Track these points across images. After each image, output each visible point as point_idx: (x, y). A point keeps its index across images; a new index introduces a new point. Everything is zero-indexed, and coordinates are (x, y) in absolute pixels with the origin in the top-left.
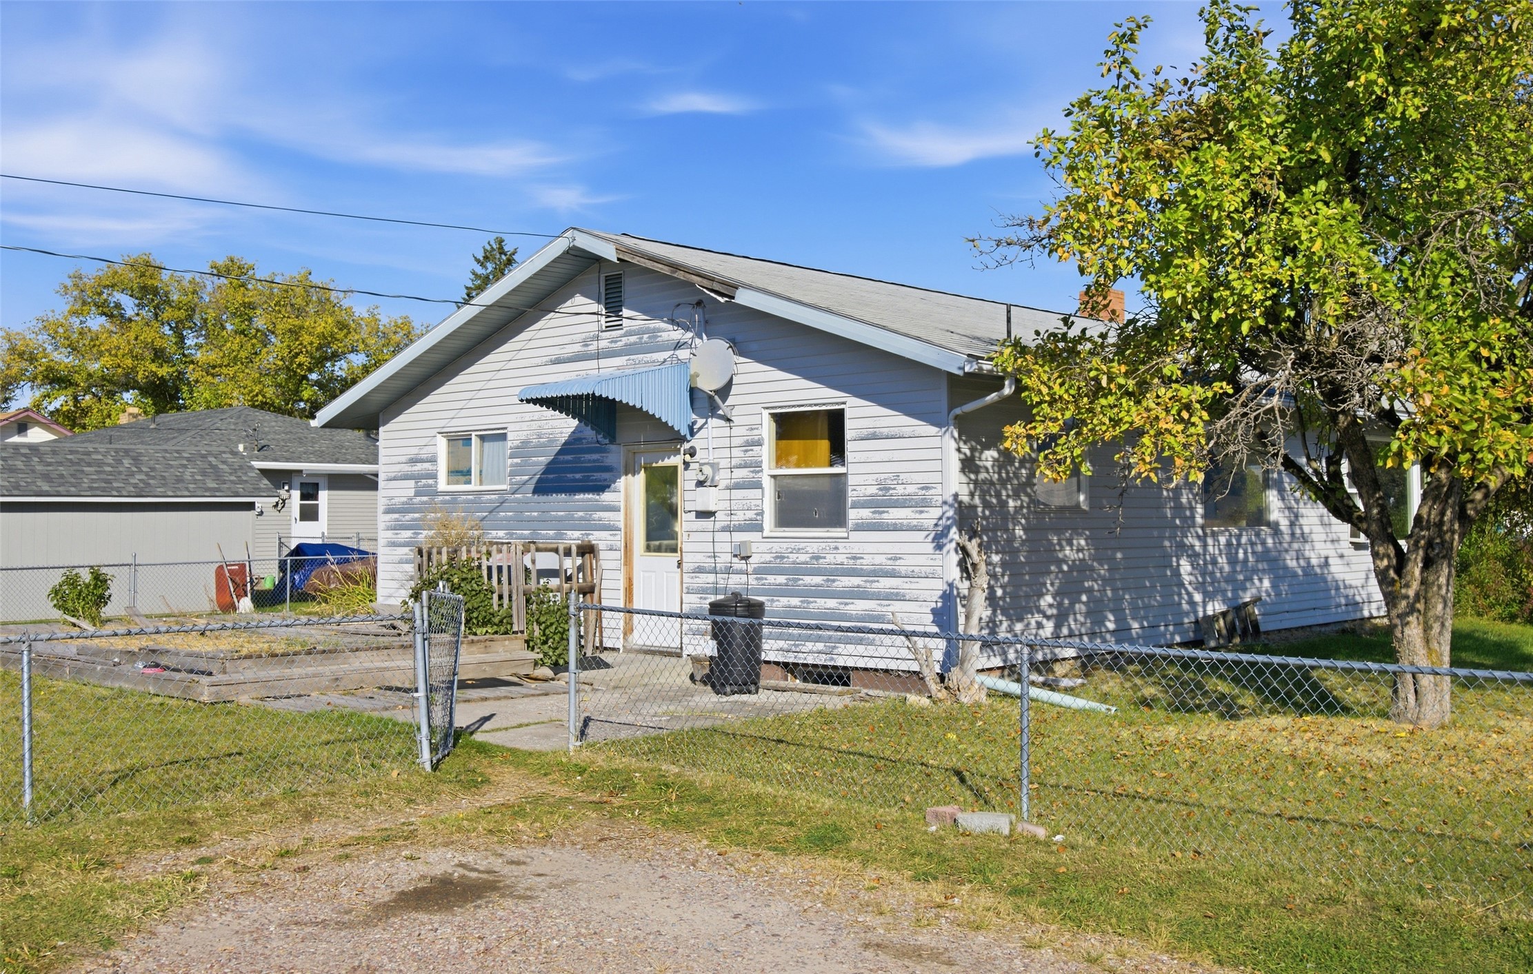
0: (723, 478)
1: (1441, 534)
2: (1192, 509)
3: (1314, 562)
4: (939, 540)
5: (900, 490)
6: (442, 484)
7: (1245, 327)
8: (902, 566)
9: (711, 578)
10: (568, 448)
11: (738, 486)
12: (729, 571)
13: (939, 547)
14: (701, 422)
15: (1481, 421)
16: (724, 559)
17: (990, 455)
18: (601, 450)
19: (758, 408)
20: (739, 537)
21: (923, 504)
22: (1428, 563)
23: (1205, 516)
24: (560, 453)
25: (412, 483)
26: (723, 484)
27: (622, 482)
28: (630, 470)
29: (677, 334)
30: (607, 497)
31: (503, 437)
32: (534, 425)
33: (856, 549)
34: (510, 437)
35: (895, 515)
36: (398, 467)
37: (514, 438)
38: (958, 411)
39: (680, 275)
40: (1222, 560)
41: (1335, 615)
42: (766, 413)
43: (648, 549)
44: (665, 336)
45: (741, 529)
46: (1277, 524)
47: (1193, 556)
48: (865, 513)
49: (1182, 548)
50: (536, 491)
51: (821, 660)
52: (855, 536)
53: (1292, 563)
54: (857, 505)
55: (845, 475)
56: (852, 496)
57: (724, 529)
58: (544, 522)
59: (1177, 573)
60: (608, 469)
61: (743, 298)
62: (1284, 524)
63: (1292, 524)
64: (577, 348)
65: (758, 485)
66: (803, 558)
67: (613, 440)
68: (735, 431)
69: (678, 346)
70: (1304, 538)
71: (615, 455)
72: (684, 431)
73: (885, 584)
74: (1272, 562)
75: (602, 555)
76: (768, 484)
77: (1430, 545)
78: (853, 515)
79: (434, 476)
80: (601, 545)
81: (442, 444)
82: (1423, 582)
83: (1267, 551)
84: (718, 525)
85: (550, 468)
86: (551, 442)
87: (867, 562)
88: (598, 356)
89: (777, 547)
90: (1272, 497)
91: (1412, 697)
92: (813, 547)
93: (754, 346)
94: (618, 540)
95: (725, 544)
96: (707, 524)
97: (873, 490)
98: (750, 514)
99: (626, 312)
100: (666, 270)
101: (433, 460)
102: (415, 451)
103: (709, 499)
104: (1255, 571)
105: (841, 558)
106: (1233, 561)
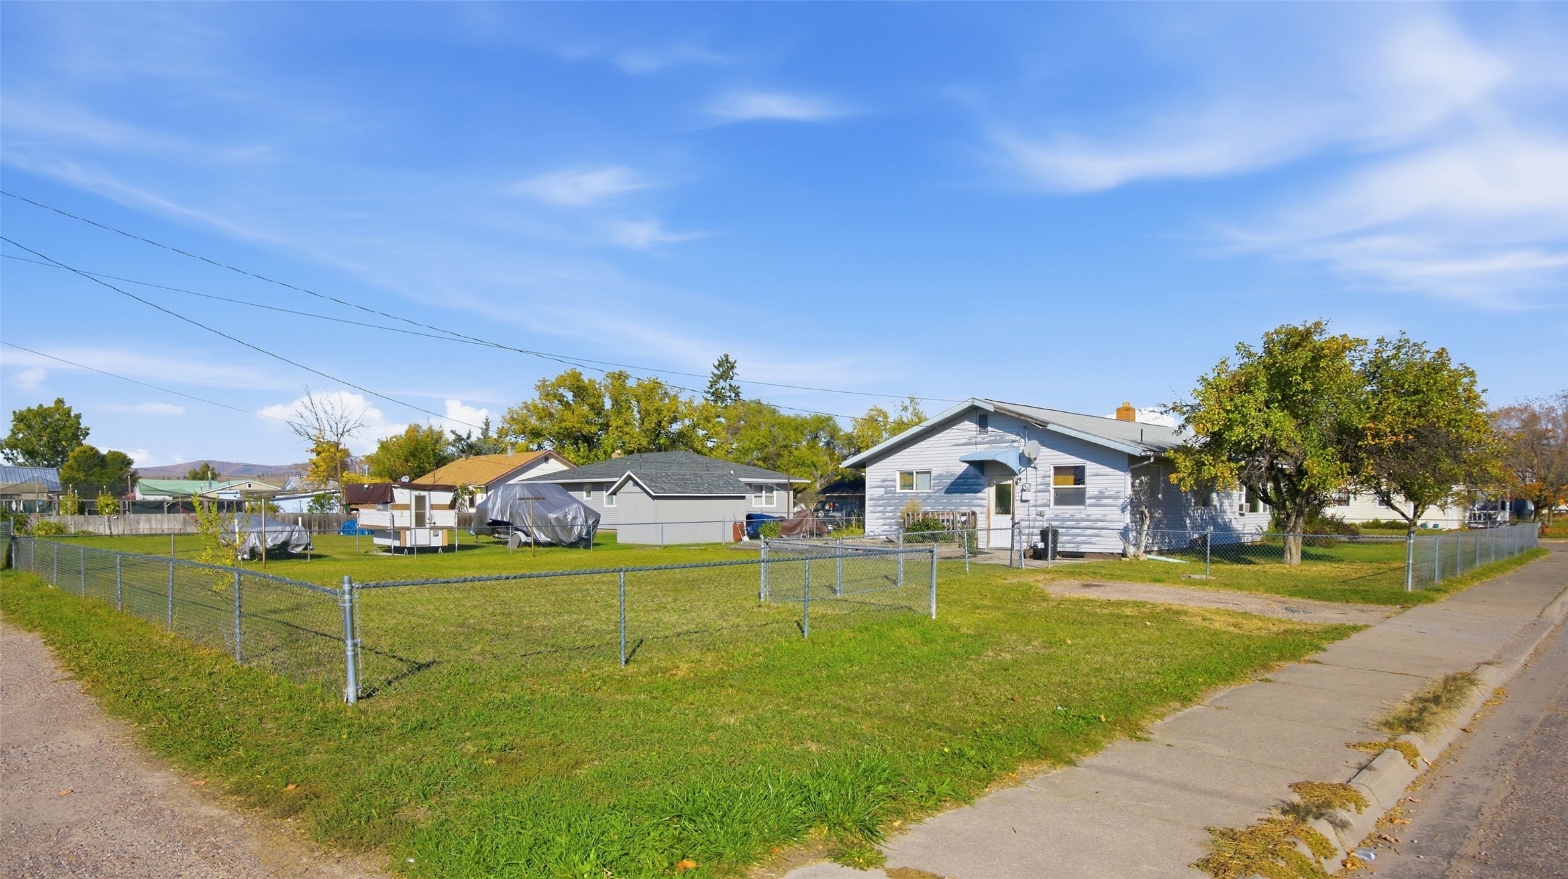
0: (1033, 489)
1: (1301, 507)
2: (1191, 500)
3: (1227, 520)
4: (1123, 510)
5: (1107, 493)
6: (898, 490)
7: (1253, 447)
8: (1107, 518)
9: (1027, 523)
10: (962, 477)
11: (1039, 491)
12: (1035, 520)
13: (1123, 512)
14: (1023, 469)
15: (1327, 476)
16: (1033, 516)
17: (1138, 481)
18: (977, 477)
19: (1049, 465)
20: (1039, 509)
21: (1117, 498)
22: (1297, 516)
23: (1195, 503)
24: (957, 479)
25: (883, 489)
26: (1032, 491)
27: (986, 490)
28: (989, 485)
29: (1012, 437)
30: (979, 495)
31: (929, 472)
32: (945, 468)
33: (1089, 513)
34: (933, 472)
35: (1105, 501)
36: (875, 483)
37: (934, 473)
38: (1132, 467)
39: (1023, 418)
40: (1199, 519)
41: (1234, 541)
42: (1052, 467)
43: (997, 513)
44: (1007, 438)
45: (1040, 506)
46: (1216, 506)
47: (1190, 518)
48: (1093, 501)
49: (1188, 515)
50: (945, 493)
51: (1075, 550)
52: (1088, 508)
53: (1220, 521)
54: (1089, 498)
55: (1085, 488)
56: (1087, 495)
57: (1033, 506)
58: (949, 504)
59: (1185, 522)
60: (981, 485)
61: (1050, 427)
62: (1218, 505)
63: (1221, 506)
64: (966, 440)
65: (1049, 491)
66: (1067, 516)
67: (983, 475)
68: (1038, 472)
69: (1013, 441)
70: (1224, 512)
71: (983, 480)
72: (1017, 472)
73: (1100, 524)
74: (1213, 520)
75: (978, 515)
76: (1052, 491)
77: (1298, 511)
78: (1088, 501)
79: (895, 487)
80: (978, 512)
81: (898, 474)
82: (1295, 522)
83: (1212, 515)
84: (1031, 505)
85: (952, 484)
86: (953, 475)
87: (1093, 517)
88: (976, 444)
89: (1055, 512)
90: (1214, 495)
91: (1289, 556)
92: (1071, 512)
93: (1047, 443)
94: (985, 510)
95: (1033, 511)
96: (1026, 504)
97: (1097, 493)
98: (1046, 501)
99: (989, 428)
100: (1017, 416)
101: (894, 480)
102: (885, 477)
103: (1026, 496)
104: (1208, 523)
105: (1082, 516)
106: (1202, 519)
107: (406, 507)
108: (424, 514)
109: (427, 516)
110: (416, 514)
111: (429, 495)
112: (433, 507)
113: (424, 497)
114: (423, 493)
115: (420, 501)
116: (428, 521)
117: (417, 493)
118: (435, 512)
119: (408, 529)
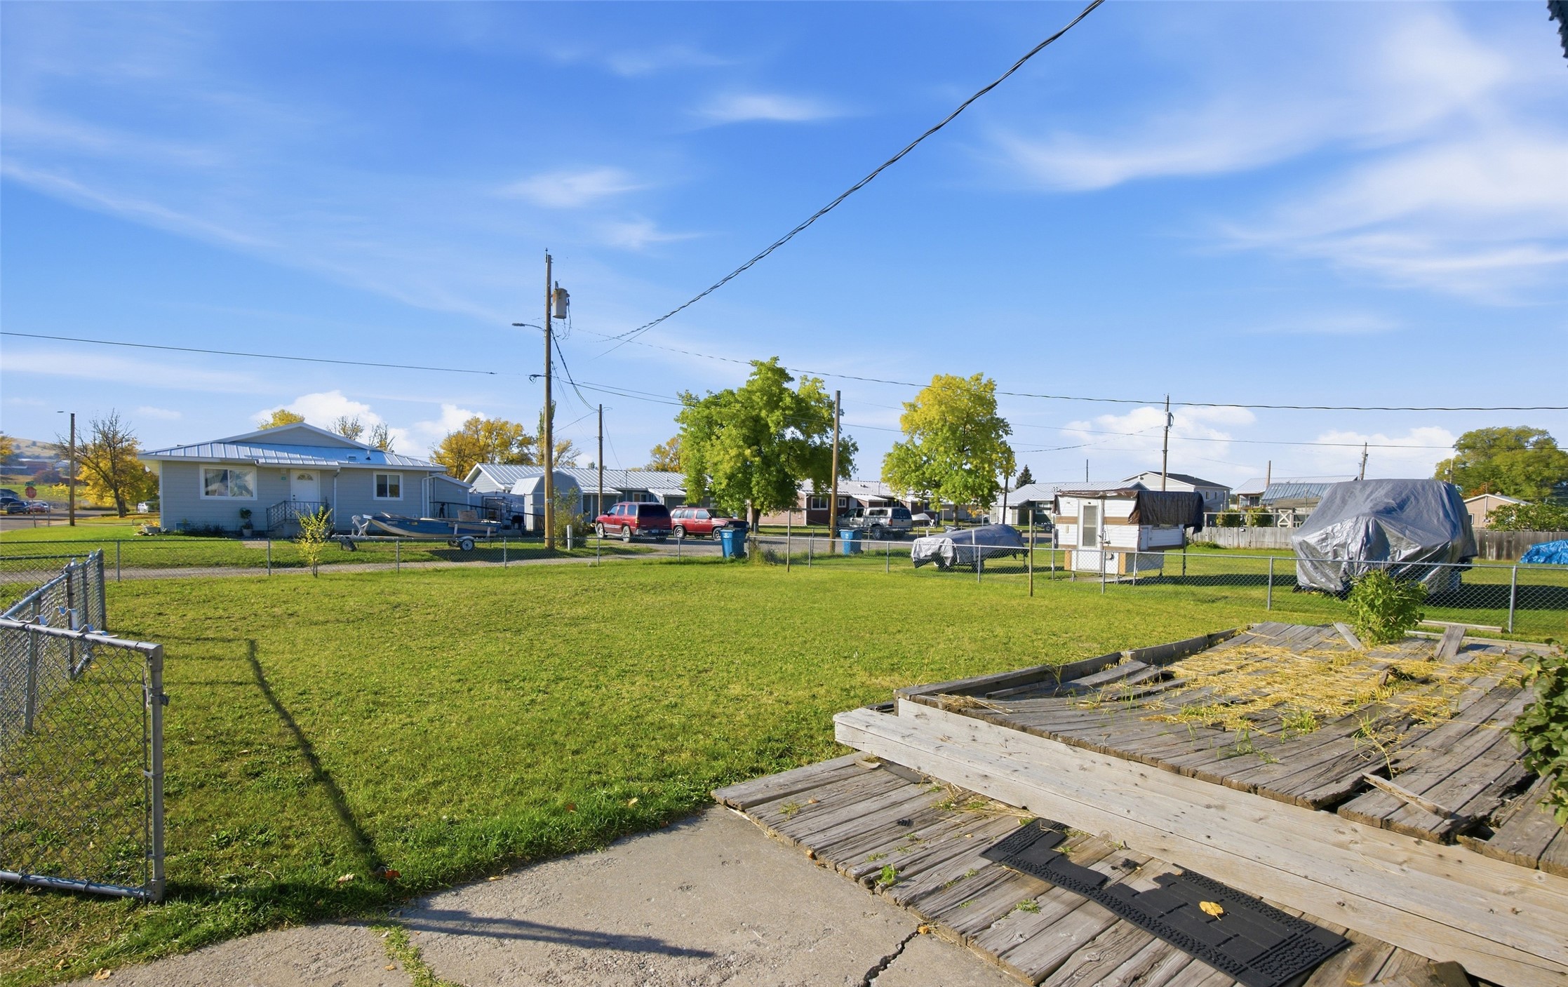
107: (1074, 520)
108: (1094, 530)
109: (1099, 532)
110: (1084, 528)
111: (1103, 505)
112: (1105, 521)
113: (1095, 508)
114: (1094, 502)
115: (1089, 510)
116: (1099, 539)
117: (1085, 502)
118: (1107, 527)
119: (1075, 547)
